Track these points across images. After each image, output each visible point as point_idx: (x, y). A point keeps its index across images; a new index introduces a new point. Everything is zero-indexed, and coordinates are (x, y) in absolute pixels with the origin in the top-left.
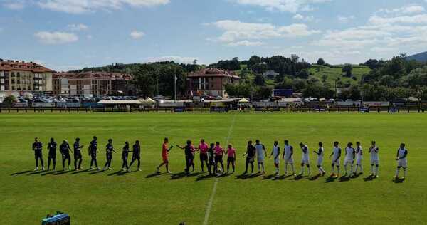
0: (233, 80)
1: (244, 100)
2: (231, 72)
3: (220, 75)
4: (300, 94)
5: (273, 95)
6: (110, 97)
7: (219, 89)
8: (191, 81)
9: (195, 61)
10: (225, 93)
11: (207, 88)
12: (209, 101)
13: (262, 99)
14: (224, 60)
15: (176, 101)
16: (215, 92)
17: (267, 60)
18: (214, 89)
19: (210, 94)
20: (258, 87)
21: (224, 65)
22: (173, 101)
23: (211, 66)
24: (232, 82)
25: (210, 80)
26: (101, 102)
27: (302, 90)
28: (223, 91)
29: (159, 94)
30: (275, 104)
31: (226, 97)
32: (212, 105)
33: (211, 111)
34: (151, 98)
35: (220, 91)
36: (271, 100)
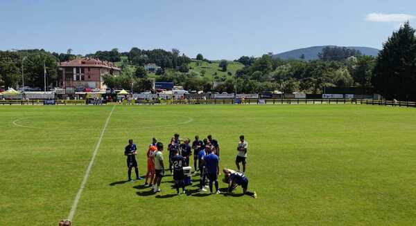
0: (112, 71)
1: (123, 92)
2: (110, 63)
3: (97, 65)
4: (180, 87)
5: (154, 88)
7: (96, 81)
8: (64, 72)
9: (69, 50)
10: (104, 84)
11: (83, 79)
12: (85, 93)
13: (143, 91)
14: (103, 51)
15: (46, 93)
16: (92, 84)
17: (147, 53)
18: (91, 81)
19: (87, 86)
20: (139, 79)
21: (102, 56)
22: (43, 93)
23: (87, 56)
24: (111, 73)
25: (86, 70)
27: (183, 83)
28: (102, 83)
29: (25, 86)
30: (155, 96)
31: (104, 89)
32: (88, 97)
33: (87, 103)
34: (15, 89)
35: (98, 83)
36: (152, 92)
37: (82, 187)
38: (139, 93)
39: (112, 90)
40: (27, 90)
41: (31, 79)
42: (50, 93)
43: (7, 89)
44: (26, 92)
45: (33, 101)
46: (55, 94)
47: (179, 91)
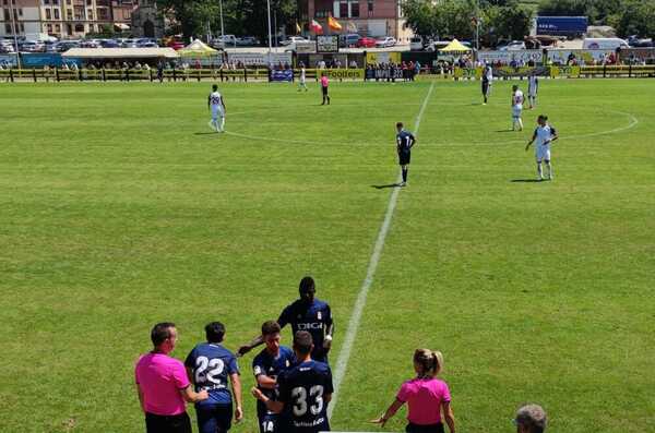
1: (456, 45)
4: (606, 29)
5: (533, 33)
6: (94, 41)
7: (388, 17)
10: (406, 25)
11: (356, 13)
12: (360, 51)
13: (506, 44)
15: (273, 50)
16: (377, 26)
18: (373, 18)
19: (364, 32)
20: (495, 11)
22: (264, 51)
26: (74, 52)
27: (614, 18)
28: (401, 23)
29: (226, 32)
30: (536, 55)
31: (405, 39)
32: (368, 60)
33: (367, 77)
34: (204, 41)
35: (392, 23)
36: (529, 46)
37: (369, 281)
38: (494, 46)
39: (426, 42)
40: (230, 45)
41: (239, 15)
42: (281, 50)
43: (187, 43)
44: (229, 50)
45: (246, 70)
46: (294, 54)
47: (603, 40)
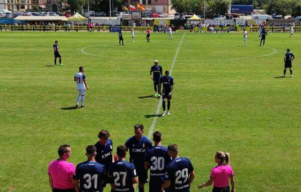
1: (195, 17)
4: (261, 11)
5: (229, 12)
6: (29, 13)
7: (164, 4)
10: (172, 8)
11: (150, 2)
12: (152, 19)
13: (217, 17)
15: (112, 18)
16: (159, 8)
18: (158, 4)
19: (153, 11)
22: (107, 18)
26: (19, 18)
27: (265, 6)
28: (170, 7)
29: (91, 10)
30: (231, 22)
31: (172, 14)
33: (154, 30)
34: (80, 13)
35: (166, 7)
36: (228, 18)
38: (212, 18)
39: (181, 15)
40: (92, 15)
41: (96, 2)
42: (115, 18)
43: (73, 14)
44: (91, 18)
45: (99, 27)
46: (121, 20)
47: (260, 16)
